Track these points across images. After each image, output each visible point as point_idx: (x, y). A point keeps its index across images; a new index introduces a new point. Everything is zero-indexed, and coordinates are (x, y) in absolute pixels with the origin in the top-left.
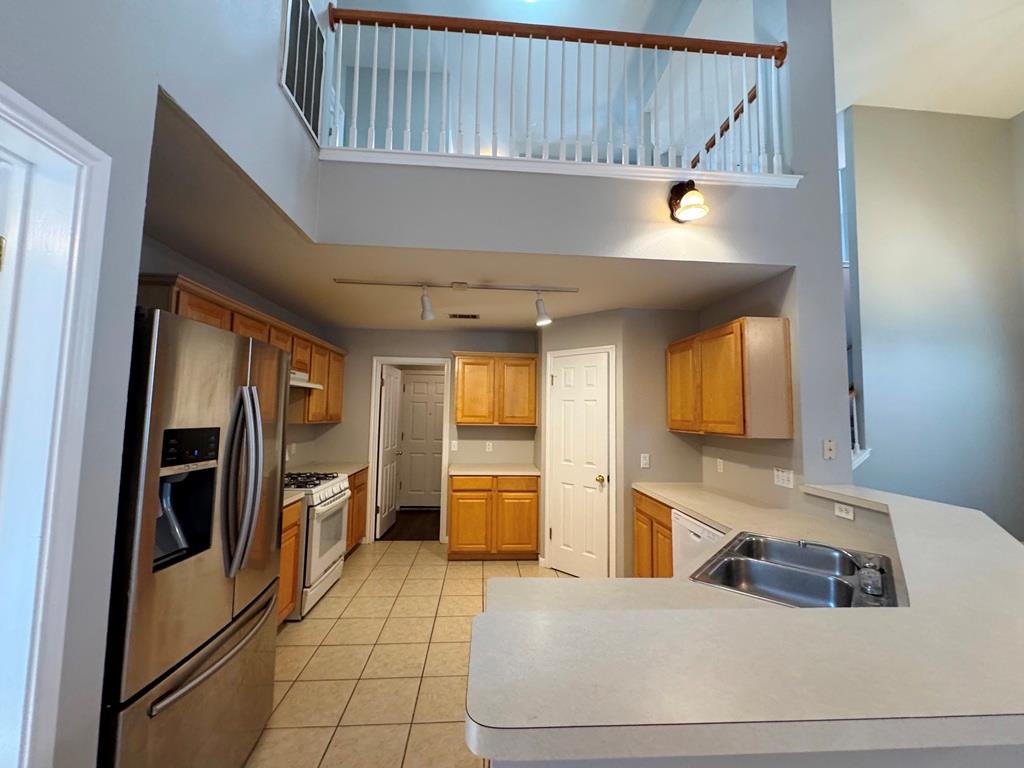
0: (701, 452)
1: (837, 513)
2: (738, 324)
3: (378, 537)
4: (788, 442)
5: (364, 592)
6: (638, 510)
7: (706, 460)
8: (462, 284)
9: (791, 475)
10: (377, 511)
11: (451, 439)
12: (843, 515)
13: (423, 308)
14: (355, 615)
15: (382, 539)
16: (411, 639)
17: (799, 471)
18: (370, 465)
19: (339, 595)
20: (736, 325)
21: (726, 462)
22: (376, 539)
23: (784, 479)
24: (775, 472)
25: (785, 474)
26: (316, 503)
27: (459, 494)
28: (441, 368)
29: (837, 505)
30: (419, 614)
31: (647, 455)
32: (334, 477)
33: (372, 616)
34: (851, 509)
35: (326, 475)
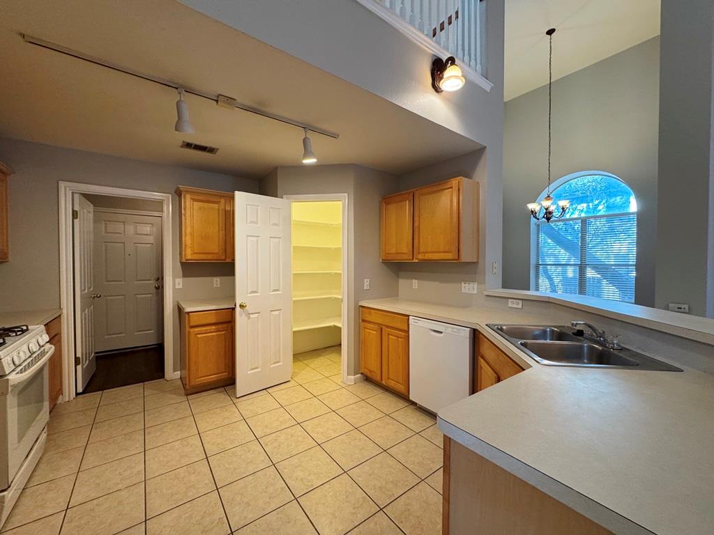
0: (398, 277)
1: (510, 305)
2: (457, 181)
3: (80, 390)
4: (475, 264)
5: (90, 460)
6: (363, 321)
7: (401, 281)
8: (230, 101)
9: (476, 285)
10: (77, 361)
11: (174, 277)
12: (515, 306)
13: (179, 118)
14: (93, 495)
15: (84, 392)
16: (191, 495)
17: (483, 282)
18: (65, 311)
19: (51, 476)
20: (454, 182)
21: (420, 281)
22: (77, 394)
23: (470, 288)
24: (463, 284)
25: (471, 285)
26: (7, 373)
27: (196, 329)
28: (159, 205)
29: (510, 300)
30: (184, 461)
31: (368, 280)
32: (23, 331)
33: (120, 486)
34: (520, 302)
35: (11, 330)
